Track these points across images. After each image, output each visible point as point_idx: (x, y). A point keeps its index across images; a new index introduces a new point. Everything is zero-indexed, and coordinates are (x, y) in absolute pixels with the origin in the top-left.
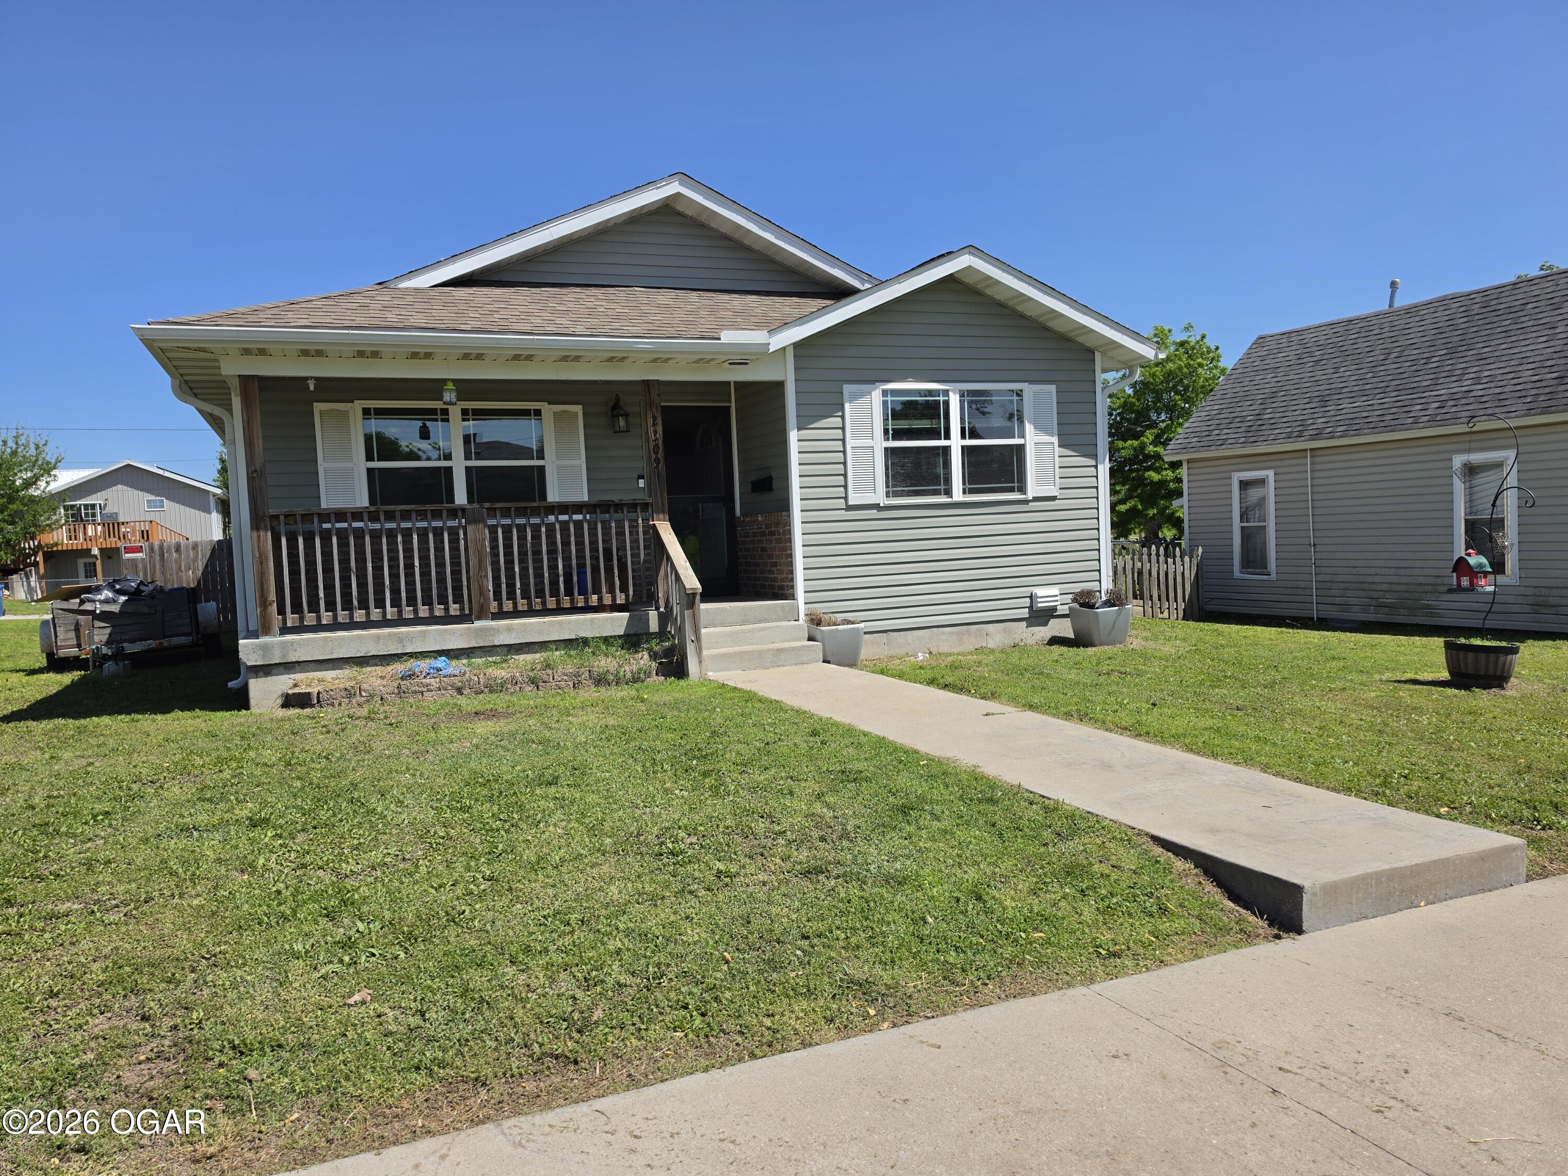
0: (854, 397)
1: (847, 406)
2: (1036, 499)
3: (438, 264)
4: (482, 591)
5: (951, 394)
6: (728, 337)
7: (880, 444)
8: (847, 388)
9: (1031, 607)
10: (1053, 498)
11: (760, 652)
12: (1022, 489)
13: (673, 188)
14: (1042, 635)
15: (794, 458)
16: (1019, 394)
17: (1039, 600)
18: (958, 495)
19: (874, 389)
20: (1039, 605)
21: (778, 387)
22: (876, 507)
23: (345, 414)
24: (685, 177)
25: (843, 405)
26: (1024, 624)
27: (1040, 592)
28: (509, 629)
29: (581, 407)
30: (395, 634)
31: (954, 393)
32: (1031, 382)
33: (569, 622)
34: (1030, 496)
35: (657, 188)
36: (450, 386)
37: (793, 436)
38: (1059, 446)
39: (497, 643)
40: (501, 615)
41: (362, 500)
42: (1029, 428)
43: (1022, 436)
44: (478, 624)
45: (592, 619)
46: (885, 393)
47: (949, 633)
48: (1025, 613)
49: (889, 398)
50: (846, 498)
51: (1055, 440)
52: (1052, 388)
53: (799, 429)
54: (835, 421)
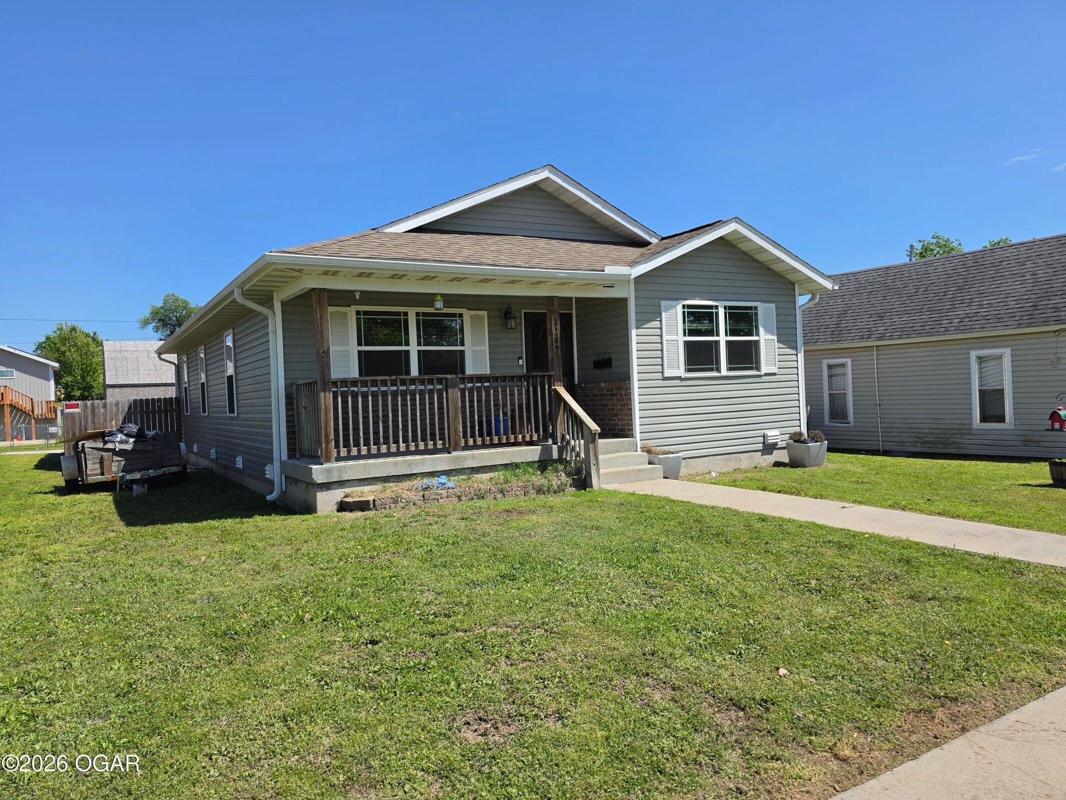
0: (667, 309)
1: (663, 314)
2: (766, 375)
3: (408, 217)
4: (456, 430)
5: (719, 308)
6: (610, 270)
7: (681, 339)
8: (664, 303)
9: (764, 443)
10: (774, 374)
11: (629, 472)
12: (758, 368)
13: (545, 174)
14: (770, 460)
15: (634, 347)
16: (756, 308)
17: (769, 438)
18: (724, 372)
19: (678, 304)
20: (769, 441)
21: (624, 301)
22: (680, 378)
23: (345, 315)
24: (553, 168)
25: (661, 314)
26: (760, 453)
27: (770, 433)
28: (473, 457)
29: (486, 312)
30: (406, 461)
31: (722, 308)
32: (762, 302)
33: (507, 452)
34: (763, 372)
35: (536, 174)
36: (439, 298)
37: (634, 332)
38: (778, 342)
39: (466, 467)
40: (467, 447)
41: (355, 373)
42: (761, 330)
43: (758, 335)
44: (454, 454)
45: (521, 450)
46: (684, 306)
47: (720, 459)
48: (760, 446)
49: (686, 310)
50: (662, 373)
51: (775, 338)
52: (773, 306)
53: (637, 328)
54: (656, 324)
